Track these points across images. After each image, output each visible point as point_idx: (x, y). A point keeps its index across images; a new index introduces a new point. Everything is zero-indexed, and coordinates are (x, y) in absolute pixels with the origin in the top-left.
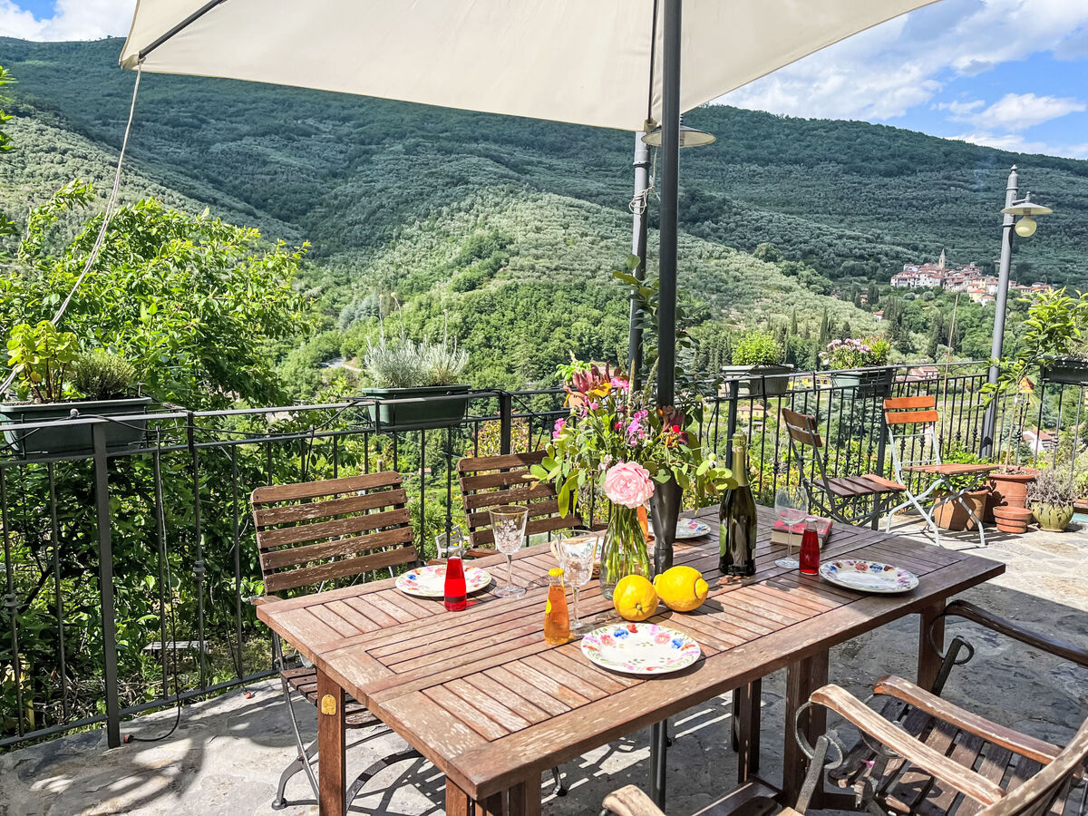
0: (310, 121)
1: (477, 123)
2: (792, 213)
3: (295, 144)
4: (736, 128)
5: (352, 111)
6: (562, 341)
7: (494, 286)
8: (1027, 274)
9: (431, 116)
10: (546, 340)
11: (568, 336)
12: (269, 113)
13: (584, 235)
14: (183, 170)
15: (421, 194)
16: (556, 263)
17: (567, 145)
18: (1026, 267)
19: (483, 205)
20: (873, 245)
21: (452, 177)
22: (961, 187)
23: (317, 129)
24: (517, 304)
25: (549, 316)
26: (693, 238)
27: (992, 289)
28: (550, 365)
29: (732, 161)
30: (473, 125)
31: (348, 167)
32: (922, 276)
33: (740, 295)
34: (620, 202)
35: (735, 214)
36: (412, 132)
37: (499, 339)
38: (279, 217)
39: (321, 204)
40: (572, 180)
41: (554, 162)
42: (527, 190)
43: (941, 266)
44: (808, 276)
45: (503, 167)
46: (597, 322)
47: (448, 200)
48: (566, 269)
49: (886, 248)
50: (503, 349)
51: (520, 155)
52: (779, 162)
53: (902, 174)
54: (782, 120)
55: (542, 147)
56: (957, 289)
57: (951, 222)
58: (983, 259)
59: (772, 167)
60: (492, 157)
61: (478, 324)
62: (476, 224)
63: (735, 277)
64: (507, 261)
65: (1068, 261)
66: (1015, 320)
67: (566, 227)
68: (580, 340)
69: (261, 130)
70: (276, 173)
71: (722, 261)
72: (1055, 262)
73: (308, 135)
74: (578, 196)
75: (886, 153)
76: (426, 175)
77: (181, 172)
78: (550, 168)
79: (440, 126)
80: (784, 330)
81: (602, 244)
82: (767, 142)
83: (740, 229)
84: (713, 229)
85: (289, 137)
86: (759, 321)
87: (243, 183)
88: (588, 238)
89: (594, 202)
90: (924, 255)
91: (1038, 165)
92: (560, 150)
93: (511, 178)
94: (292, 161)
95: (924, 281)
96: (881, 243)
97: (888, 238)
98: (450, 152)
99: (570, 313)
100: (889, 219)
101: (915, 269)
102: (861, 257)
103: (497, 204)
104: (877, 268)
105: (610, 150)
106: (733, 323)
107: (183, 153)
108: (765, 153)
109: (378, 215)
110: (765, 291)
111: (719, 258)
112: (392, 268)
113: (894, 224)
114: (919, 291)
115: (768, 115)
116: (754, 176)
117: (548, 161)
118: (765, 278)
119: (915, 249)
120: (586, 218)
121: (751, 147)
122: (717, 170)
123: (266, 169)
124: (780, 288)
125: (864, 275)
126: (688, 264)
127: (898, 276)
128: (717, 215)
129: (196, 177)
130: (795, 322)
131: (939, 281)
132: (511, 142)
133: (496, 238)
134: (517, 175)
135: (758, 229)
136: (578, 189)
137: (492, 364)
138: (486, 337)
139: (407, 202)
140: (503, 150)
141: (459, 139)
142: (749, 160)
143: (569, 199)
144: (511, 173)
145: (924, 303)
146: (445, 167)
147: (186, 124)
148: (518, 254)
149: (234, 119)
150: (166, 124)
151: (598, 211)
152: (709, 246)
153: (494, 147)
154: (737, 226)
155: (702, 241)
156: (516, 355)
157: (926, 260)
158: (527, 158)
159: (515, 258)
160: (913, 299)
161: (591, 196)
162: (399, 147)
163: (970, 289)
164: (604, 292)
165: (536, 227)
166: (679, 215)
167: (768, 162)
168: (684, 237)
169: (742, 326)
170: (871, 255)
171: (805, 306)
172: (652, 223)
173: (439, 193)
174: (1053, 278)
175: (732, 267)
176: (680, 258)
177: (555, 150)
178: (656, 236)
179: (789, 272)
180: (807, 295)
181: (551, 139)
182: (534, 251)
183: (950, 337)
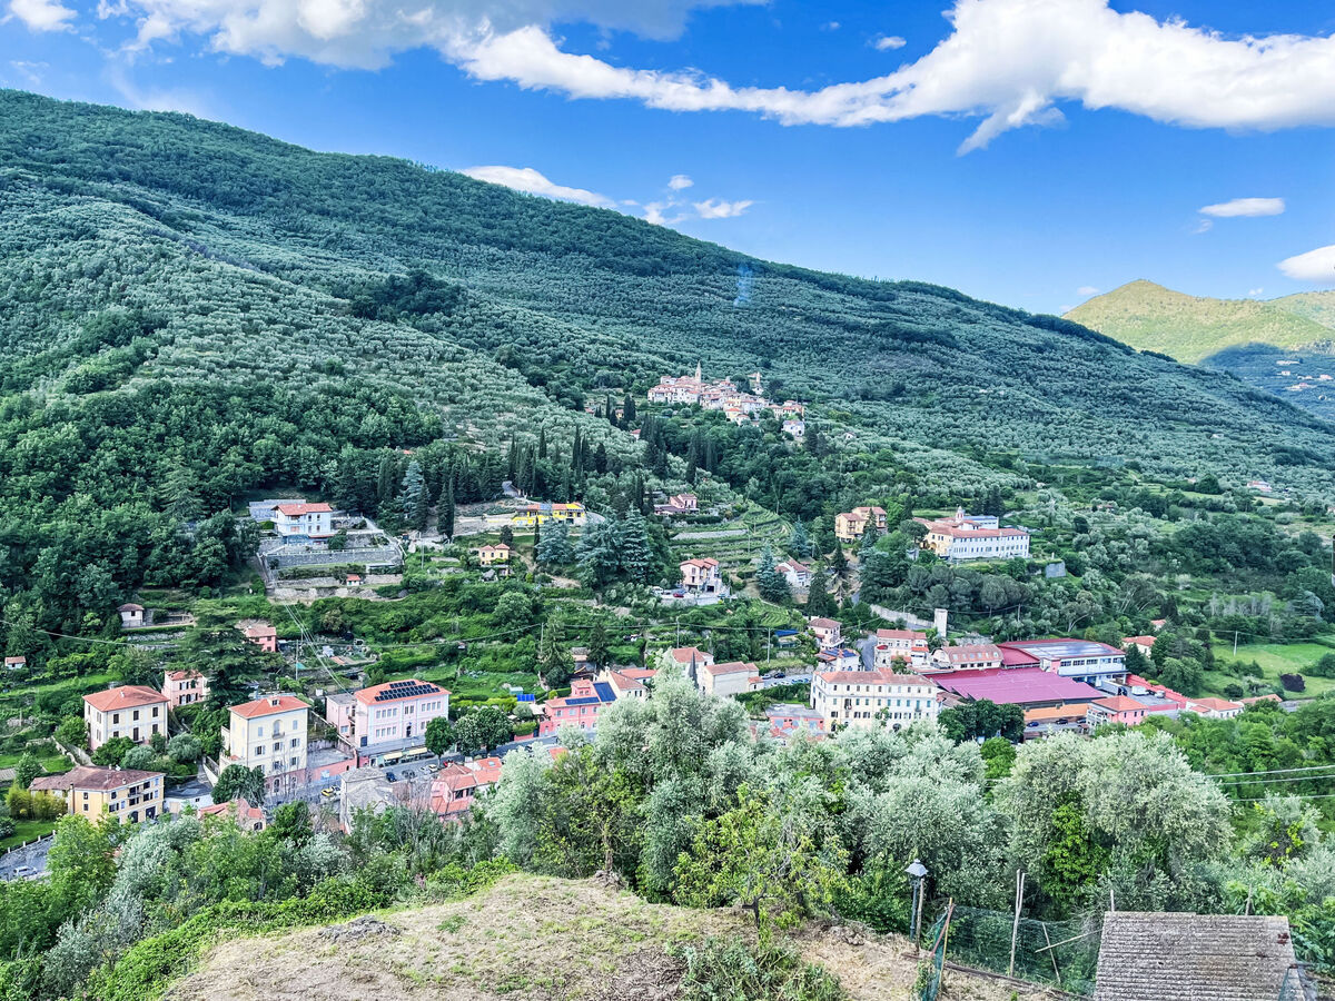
1: (112, 154)
2: (538, 309)
4: (470, 201)
6: (238, 466)
7: (131, 388)
8: (780, 391)
9: (39, 138)
10: (213, 463)
11: (248, 458)
13: (272, 321)
15: (20, 248)
16: (230, 357)
17: (248, 199)
18: (776, 384)
19: (118, 270)
20: (628, 352)
21: (71, 227)
22: (715, 293)
24: (169, 413)
25: (218, 430)
26: (419, 333)
27: (747, 408)
28: (221, 498)
29: (467, 240)
30: (106, 157)
32: (679, 391)
33: (479, 408)
34: (324, 280)
35: (472, 306)
37: (141, 463)
40: (256, 246)
41: (230, 218)
42: (188, 255)
43: (698, 379)
44: (557, 387)
45: (152, 220)
47: (62, 260)
48: (246, 367)
49: (643, 357)
50: (148, 475)
51: (177, 205)
52: (524, 247)
53: (657, 274)
55: (210, 197)
56: (713, 406)
57: (707, 331)
58: (738, 373)
59: (514, 252)
60: (134, 204)
61: (108, 442)
62: (108, 297)
63: (472, 386)
64: (155, 351)
65: (817, 379)
66: (770, 441)
67: (246, 308)
68: (264, 463)
71: (456, 364)
72: (805, 379)
74: (264, 268)
75: (639, 249)
76: (28, 222)
78: (224, 226)
79: (52, 154)
80: (531, 452)
81: (296, 335)
82: (508, 222)
83: (478, 325)
84: (444, 323)
86: (503, 439)
88: (276, 326)
89: (287, 278)
90: (681, 367)
91: (786, 275)
92: (238, 203)
93: (164, 236)
95: (682, 397)
96: (637, 351)
97: (643, 345)
98: (67, 190)
99: (251, 426)
100: (645, 324)
101: (672, 381)
102: (616, 366)
103: (141, 271)
104: (633, 380)
105: (310, 212)
108: (504, 235)
110: (508, 403)
111: (454, 360)
113: (649, 330)
114: (677, 407)
115: (508, 191)
116: (493, 261)
117: (221, 217)
118: (508, 388)
119: (672, 358)
120: (275, 300)
121: (489, 226)
122: (448, 249)
124: (526, 400)
125: (619, 386)
126: (412, 367)
127: (656, 389)
128: (450, 307)
130: (543, 442)
131: (696, 396)
132: (165, 186)
134: (171, 231)
135: (498, 326)
136: (265, 257)
137: (126, 500)
138: (118, 460)
140: (154, 197)
141: (83, 175)
142: (488, 242)
143: (249, 272)
144: (164, 228)
145: (681, 421)
146: (61, 212)
148: (172, 342)
151: (292, 291)
152: (440, 343)
153: (138, 190)
154: (474, 321)
155: (430, 339)
156: (166, 486)
157: (683, 373)
158: (188, 210)
159: (168, 349)
160: (670, 416)
161: (283, 268)
163: (726, 406)
164: (301, 399)
165: (201, 307)
166: (401, 302)
167: (509, 246)
168: (405, 332)
169: (481, 446)
170: (627, 364)
171: (555, 423)
172: (364, 311)
173: (49, 248)
174: (803, 396)
175: (468, 373)
176: (402, 359)
177: (230, 203)
178: (370, 328)
179: (536, 381)
180: (557, 410)
181: (224, 187)
182: (197, 340)
183: (709, 460)
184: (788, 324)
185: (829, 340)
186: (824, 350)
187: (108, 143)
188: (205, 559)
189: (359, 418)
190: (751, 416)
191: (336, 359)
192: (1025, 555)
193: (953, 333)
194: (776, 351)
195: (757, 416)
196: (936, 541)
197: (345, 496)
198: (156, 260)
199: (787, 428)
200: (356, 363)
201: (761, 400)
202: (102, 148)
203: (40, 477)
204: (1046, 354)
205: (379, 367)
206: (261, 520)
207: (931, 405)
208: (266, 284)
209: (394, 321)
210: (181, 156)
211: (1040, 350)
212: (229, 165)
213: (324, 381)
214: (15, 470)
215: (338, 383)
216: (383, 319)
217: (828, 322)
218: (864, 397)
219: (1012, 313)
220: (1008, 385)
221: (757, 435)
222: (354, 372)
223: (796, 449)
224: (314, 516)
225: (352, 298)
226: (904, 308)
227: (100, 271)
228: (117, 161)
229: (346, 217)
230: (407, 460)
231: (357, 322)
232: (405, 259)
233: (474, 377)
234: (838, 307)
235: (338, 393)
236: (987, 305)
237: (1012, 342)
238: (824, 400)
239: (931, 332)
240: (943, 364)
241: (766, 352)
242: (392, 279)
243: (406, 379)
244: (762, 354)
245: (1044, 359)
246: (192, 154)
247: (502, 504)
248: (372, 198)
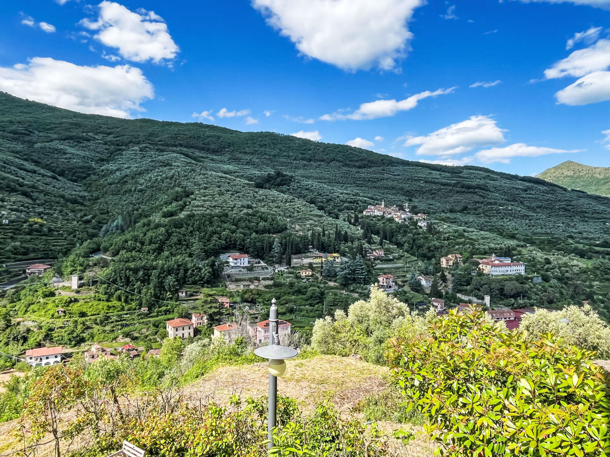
0: (90, 134)
1: (177, 138)
2: (321, 183)
3: (82, 145)
4: (296, 145)
5: (113, 130)
6: (216, 241)
7: (182, 215)
8: (415, 210)
10: (208, 241)
11: (220, 239)
12: (68, 130)
13: (228, 191)
14: (18, 156)
15: (148, 170)
16: (214, 204)
17: (220, 150)
18: (415, 207)
19: (179, 176)
20: (355, 197)
21: (164, 163)
22: (389, 174)
23: (94, 138)
24: (194, 223)
25: (210, 229)
26: (278, 193)
27: (403, 216)
28: (211, 253)
29: (295, 159)
30: (175, 139)
31: (110, 156)
32: (376, 211)
33: (300, 219)
34: (245, 176)
35: (297, 183)
36: (143, 141)
37: (185, 241)
38: (72, 180)
39: (94, 174)
40: (223, 166)
41: (214, 157)
42: (201, 170)
43: (383, 206)
44: (329, 210)
45: (189, 159)
46: (233, 232)
47: (161, 174)
48: (219, 207)
49: (361, 198)
50: (187, 245)
51: (198, 153)
52: (316, 161)
53: (365, 167)
54: (316, 143)
55: (208, 150)
56: (389, 216)
57: (386, 188)
58: (399, 203)
59: (312, 163)
60: (183, 154)
61: (175, 234)
62: (175, 185)
63: (297, 211)
64: (190, 202)
65: (431, 205)
66: (412, 229)
67: (219, 187)
68: (225, 240)
69: (64, 137)
70: (70, 158)
71: (292, 203)
72: (426, 205)
73: (89, 140)
74: (225, 173)
75: (358, 159)
76: (150, 162)
77: (17, 157)
78: (212, 160)
79: (157, 139)
80: (319, 235)
81: (236, 195)
82: (310, 152)
83: (299, 189)
84: (287, 189)
85: (78, 140)
86: (309, 230)
87: (52, 163)
89: (233, 176)
90: (376, 202)
91: (417, 166)
92: (217, 152)
93: (193, 164)
94: (79, 153)
95: (377, 213)
96: (359, 196)
97: (361, 194)
98: (163, 151)
99: (221, 227)
100: (361, 186)
101: (373, 207)
102: (351, 202)
103: (185, 176)
104: (357, 207)
105: (240, 153)
106: (297, 231)
107: (19, 147)
108: (308, 156)
109: (125, 180)
110: (311, 217)
111: (290, 202)
112: (131, 206)
113: (363, 188)
114: (375, 217)
115: (309, 140)
116: (305, 166)
117: (212, 157)
118: (311, 211)
119: (372, 199)
120: (229, 183)
121: (303, 154)
122: (288, 163)
123: (64, 157)
124: (317, 216)
125: (352, 210)
126: (276, 205)
127: (366, 210)
128: (289, 183)
129: (26, 160)
130: (324, 231)
131: (382, 212)
132: (193, 148)
133: (185, 192)
134: (196, 162)
135: (307, 189)
136: (226, 169)
137: (181, 253)
138: (178, 240)
139: (140, 174)
140: (189, 151)
141: (168, 145)
142: (303, 159)
143: (220, 174)
144: (193, 162)
145: (377, 222)
146: (161, 158)
147: (22, 133)
148: (195, 199)
149: (48, 132)
150: (10, 133)
151: (235, 180)
152: (286, 196)
153: (185, 149)
154: (298, 188)
155: (282, 194)
156: (193, 249)
157: (377, 204)
158: (201, 155)
159: (194, 201)
160: (372, 220)
161: (231, 173)
162: (136, 148)
163: (394, 216)
164: (238, 217)
165: (205, 187)
166: (272, 182)
167: (310, 160)
168: (274, 192)
169: (301, 233)
170: (355, 201)
171: (328, 224)
172: (260, 186)
173: (157, 170)
174: (425, 212)
175: (296, 206)
176: (272, 202)
177: (215, 152)
178: (261, 192)
179: (321, 208)
180: (329, 219)
181: (213, 147)
182: (203, 198)
183: (388, 237)
184: (418, 184)
185: (435, 190)
186: (433, 194)
187: (176, 134)
188: (205, 274)
189: (258, 224)
190: (405, 219)
191: (249, 203)
192: (523, 273)
193: (487, 185)
194: (414, 195)
195: (407, 219)
196: (484, 268)
197: (252, 252)
198: (190, 172)
199: (419, 224)
200: (256, 204)
201: (409, 213)
202: (174, 136)
203: (153, 246)
204: (528, 192)
205: (264, 206)
206: (224, 261)
207: (480, 214)
208: (226, 178)
209: (269, 189)
210: (199, 137)
211: (526, 191)
212: (214, 139)
213: (245, 211)
214: (145, 244)
215: (250, 211)
216: (266, 188)
217: (434, 183)
218: (451, 211)
219: (512, 176)
220: (512, 205)
221: (407, 227)
222: (256, 207)
223: (423, 231)
224: (242, 259)
225: (255, 181)
226: (466, 176)
227: (173, 177)
228: (180, 140)
229: (253, 154)
230: (275, 238)
231: (257, 190)
232: (273, 167)
233: (298, 208)
234: (438, 177)
235: (250, 215)
236: (501, 173)
237: (513, 188)
238: (434, 213)
239: (477, 185)
240: (484, 197)
241: (410, 195)
242: (269, 174)
243: (274, 209)
244: (408, 196)
245: (527, 194)
246: (202, 136)
247: (309, 254)
248: (261, 146)
